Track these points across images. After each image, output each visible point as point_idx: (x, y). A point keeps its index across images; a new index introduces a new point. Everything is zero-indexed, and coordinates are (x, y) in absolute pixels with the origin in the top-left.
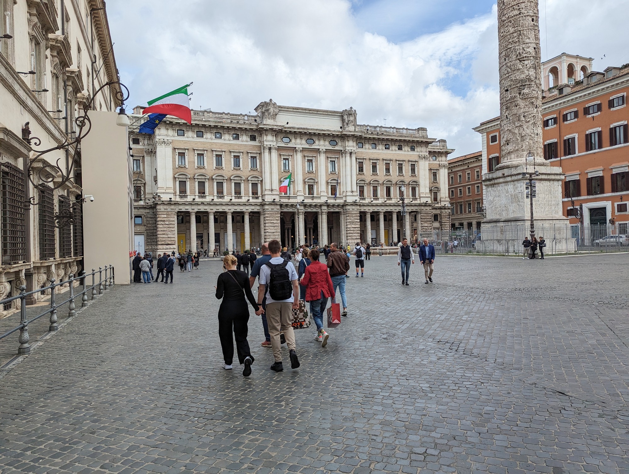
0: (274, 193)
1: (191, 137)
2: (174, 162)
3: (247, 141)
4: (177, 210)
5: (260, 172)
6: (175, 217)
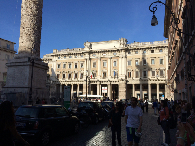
1: (62, 59)
2: (56, 67)
3: (80, 57)
4: (56, 84)
5: (84, 69)
6: (56, 86)
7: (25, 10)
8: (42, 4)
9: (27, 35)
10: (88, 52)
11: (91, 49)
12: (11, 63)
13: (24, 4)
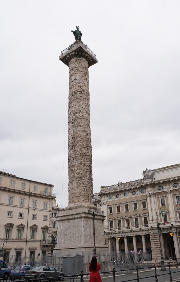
0: (154, 222)
1: (114, 198)
2: (108, 212)
3: (140, 194)
4: (110, 237)
5: (148, 210)
6: (109, 241)
7: (73, 149)
8: (91, 139)
9: (77, 179)
10: (150, 185)
11: (155, 179)
12: (61, 217)
13: (71, 143)
